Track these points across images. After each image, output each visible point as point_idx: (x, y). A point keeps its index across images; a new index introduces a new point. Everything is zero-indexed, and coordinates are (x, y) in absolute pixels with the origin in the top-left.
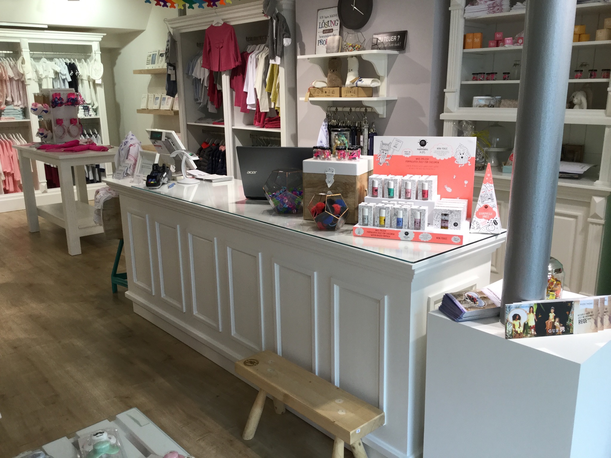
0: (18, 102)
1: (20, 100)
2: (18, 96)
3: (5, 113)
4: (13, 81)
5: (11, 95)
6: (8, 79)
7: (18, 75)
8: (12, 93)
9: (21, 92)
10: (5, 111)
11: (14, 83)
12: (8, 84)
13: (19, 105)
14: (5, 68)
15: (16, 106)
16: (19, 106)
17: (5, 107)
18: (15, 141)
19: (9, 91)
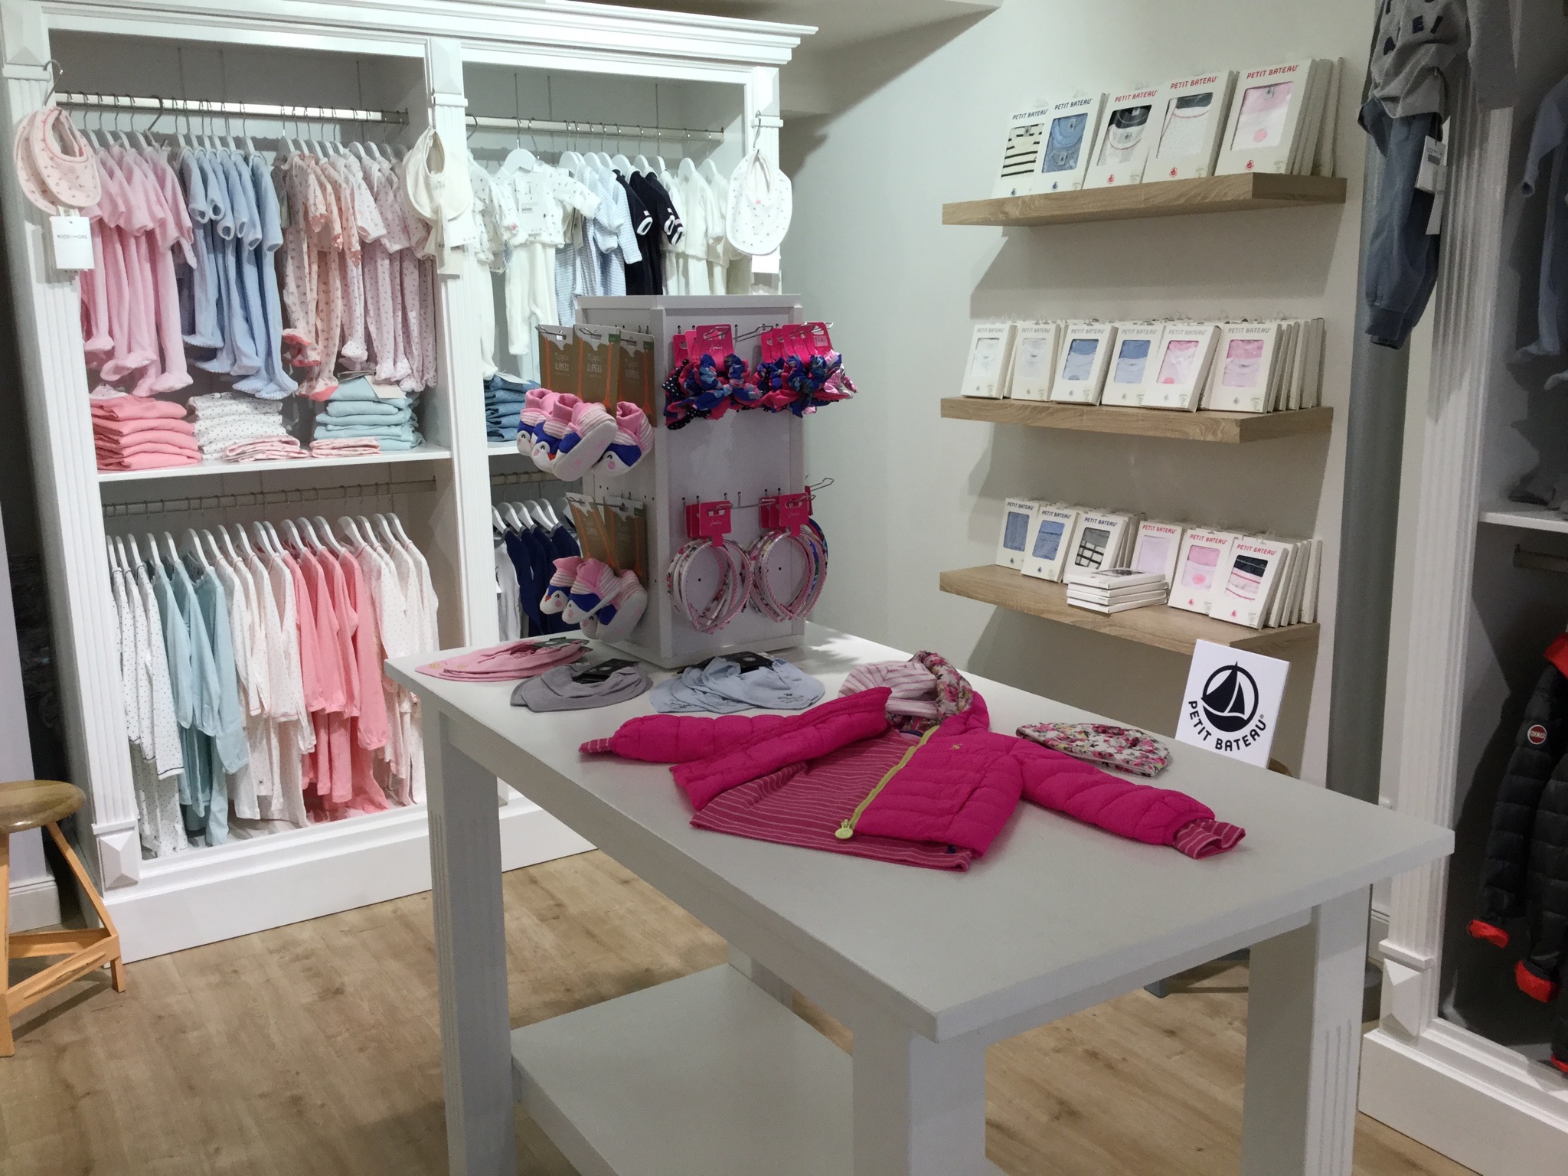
0: (395, 363)
1: (408, 353)
2: (400, 332)
3: (334, 420)
4: (379, 254)
5: (366, 328)
6: (357, 247)
7: (406, 229)
8: (369, 320)
9: (413, 316)
10: (331, 408)
11: (384, 266)
12: (355, 272)
13: (398, 376)
14: (346, 193)
15: (388, 382)
16: (398, 382)
17: (335, 388)
18: (375, 555)
19: (359, 310)
